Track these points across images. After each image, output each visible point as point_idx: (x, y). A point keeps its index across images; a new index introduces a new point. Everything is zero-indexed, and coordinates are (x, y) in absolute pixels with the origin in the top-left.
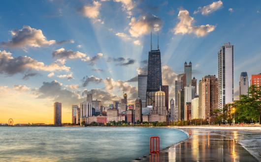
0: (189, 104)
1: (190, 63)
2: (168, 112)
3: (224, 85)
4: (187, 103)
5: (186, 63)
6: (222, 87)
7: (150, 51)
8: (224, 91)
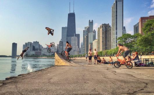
0: (92, 44)
1: (92, 21)
2: (79, 49)
3: (116, 28)
4: (90, 43)
5: (90, 21)
6: (115, 29)
7: (69, 13)
8: (116, 32)
